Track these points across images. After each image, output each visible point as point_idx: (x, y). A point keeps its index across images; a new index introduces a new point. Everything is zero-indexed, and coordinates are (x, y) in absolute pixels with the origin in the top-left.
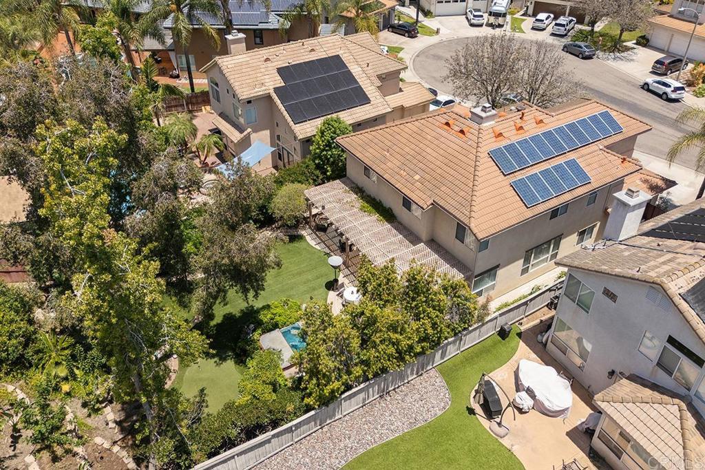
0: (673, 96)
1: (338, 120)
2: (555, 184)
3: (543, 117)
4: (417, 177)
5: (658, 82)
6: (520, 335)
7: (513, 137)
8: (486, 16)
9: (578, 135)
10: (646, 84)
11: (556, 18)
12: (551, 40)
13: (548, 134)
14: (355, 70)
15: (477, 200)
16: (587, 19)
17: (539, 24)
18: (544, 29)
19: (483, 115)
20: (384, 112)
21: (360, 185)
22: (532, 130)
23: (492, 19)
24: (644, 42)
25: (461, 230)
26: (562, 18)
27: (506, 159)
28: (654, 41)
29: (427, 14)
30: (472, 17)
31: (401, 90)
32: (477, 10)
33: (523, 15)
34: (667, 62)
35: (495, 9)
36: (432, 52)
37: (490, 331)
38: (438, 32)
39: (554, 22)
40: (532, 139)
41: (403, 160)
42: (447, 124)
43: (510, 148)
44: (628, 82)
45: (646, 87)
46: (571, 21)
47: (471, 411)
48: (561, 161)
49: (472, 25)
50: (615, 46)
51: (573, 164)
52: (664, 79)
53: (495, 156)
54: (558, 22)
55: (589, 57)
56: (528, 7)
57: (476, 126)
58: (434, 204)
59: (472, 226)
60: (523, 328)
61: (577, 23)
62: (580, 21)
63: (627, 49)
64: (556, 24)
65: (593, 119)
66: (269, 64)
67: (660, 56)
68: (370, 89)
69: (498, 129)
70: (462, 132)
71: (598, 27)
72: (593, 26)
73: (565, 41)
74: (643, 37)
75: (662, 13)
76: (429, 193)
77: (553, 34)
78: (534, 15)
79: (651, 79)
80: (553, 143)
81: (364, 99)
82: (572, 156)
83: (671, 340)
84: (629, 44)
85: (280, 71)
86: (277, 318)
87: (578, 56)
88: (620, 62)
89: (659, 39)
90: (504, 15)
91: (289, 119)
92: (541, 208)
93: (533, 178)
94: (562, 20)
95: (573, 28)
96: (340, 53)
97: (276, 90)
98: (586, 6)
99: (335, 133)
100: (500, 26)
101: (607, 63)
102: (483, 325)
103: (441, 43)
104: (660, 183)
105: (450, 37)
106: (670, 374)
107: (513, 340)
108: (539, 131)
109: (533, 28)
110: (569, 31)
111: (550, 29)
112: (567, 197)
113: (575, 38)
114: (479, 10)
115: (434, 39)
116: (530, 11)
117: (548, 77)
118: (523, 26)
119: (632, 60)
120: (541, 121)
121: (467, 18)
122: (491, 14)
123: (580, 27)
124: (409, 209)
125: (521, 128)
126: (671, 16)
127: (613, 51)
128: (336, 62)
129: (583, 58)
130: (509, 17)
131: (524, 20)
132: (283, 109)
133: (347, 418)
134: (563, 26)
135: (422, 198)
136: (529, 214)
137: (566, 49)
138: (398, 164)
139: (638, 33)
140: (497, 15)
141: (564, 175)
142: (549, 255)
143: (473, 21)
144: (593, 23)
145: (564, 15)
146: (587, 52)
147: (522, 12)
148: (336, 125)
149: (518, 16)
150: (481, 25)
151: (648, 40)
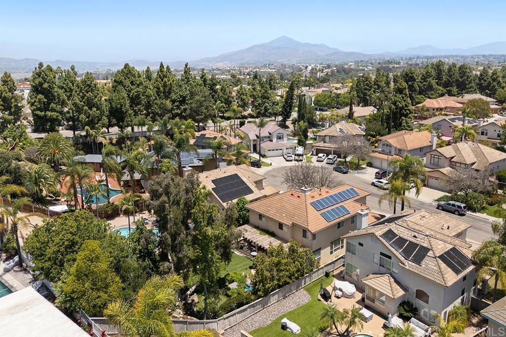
0: (385, 187)
1: (244, 198)
2: (337, 214)
3: (329, 190)
4: (284, 215)
5: (378, 182)
6: (333, 276)
7: (318, 198)
8: (293, 156)
9: (343, 197)
10: (373, 183)
11: (327, 156)
12: (327, 166)
13: (331, 196)
14: (245, 179)
15: (309, 220)
16: (342, 156)
17: (319, 159)
18: (323, 161)
19: (305, 189)
20: (260, 196)
21: (257, 226)
22: (325, 195)
23: (297, 158)
24: (370, 165)
25: (305, 232)
26: (330, 155)
27: (317, 205)
28: (374, 165)
29: (264, 156)
30: (287, 157)
31: (263, 189)
32: (288, 154)
33: (311, 155)
34: (381, 173)
35: (297, 152)
36: (270, 174)
37: (321, 274)
38: (271, 164)
39: (327, 158)
40: (326, 198)
41: (276, 210)
42: (292, 195)
43: (318, 201)
44: (365, 182)
45: (373, 184)
46: (335, 157)
47: (319, 300)
48: (338, 206)
49: (287, 161)
50: (358, 167)
51: (342, 207)
52: (381, 180)
53: (312, 204)
54: (329, 157)
55: (346, 173)
56: (313, 152)
57: (304, 194)
58: (293, 224)
59: (309, 228)
60: (334, 273)
61: (338, 157)
62: (339, 157)
63: (363, 168)
64: (328, 159)
65: (348, 190)
66: (208, 179)
67: (377, 170)
68: (252, 187)
69: (312, 195)
70: (299, 197)
71: (348, 159)
72: (345, 159)
73: (334, 166)
74: (369, 163)
75: (376, 152)
76: (290, 220)
77: (327, 163)
78: (317, 155)
79: (375, 181)
80: (334, 199)
81: (252, 192)
82: (341, 204)
83: (382, 254)
84: (363, 166)
85: (213, 181)
86: (234, 278)
87: (341, 172)
88: (360, 174)
89: (376, 163)
90: (302, 155)
91: (221, 201)
92: (333, 222)
93: (328, 212)
94: (330, 156)
95: (336, 160)
96: (237, 173)
97: (213, 189)
98: (340, 150)
99: (243, 203)
100: (301, 160)
101: (353, 175)
102: (319, 270)
103: (273, 170)
104: (379, 216)
105: (278, 166)
106: (384, 267)
107: (331, 278)
108: (328, 195)
109: (317, 161)
110: (335, 161)
111: (325, 161)
112: (342, 218)
113: (338, 165)
114: (290, 154)
115: (270, 168)
116: (315, 153)
117: (328, 179)
118: (312, 160)
119: (366, 173)
120: (328, 192)
121: (284, 158)
122: (296, 155)
123: (340, 159)
124: (282, 229)
125: (321, 194)
126: (379, 153)
127: (357, 170)
128: (236, 176)
129: (343, 173)
130: (304, 156)
131: (312, 157)
132: (217, 197)
133: (272, 305)
134: (331, 159)
135: (287, 222)
136: (329, 224)
137: (336, 169)
138: (275, 211)
139: (367, 161)
140: (299, 155)
141: (340, 211)
142: (340, 246)
143: (287, 159)
144: (345, 157)
145: (331, 154)
146: (345, 170)
147: (310, 154)
148: (244, 200)
149: (309, 155)
150: (292, 161)
151: (371, 164)
